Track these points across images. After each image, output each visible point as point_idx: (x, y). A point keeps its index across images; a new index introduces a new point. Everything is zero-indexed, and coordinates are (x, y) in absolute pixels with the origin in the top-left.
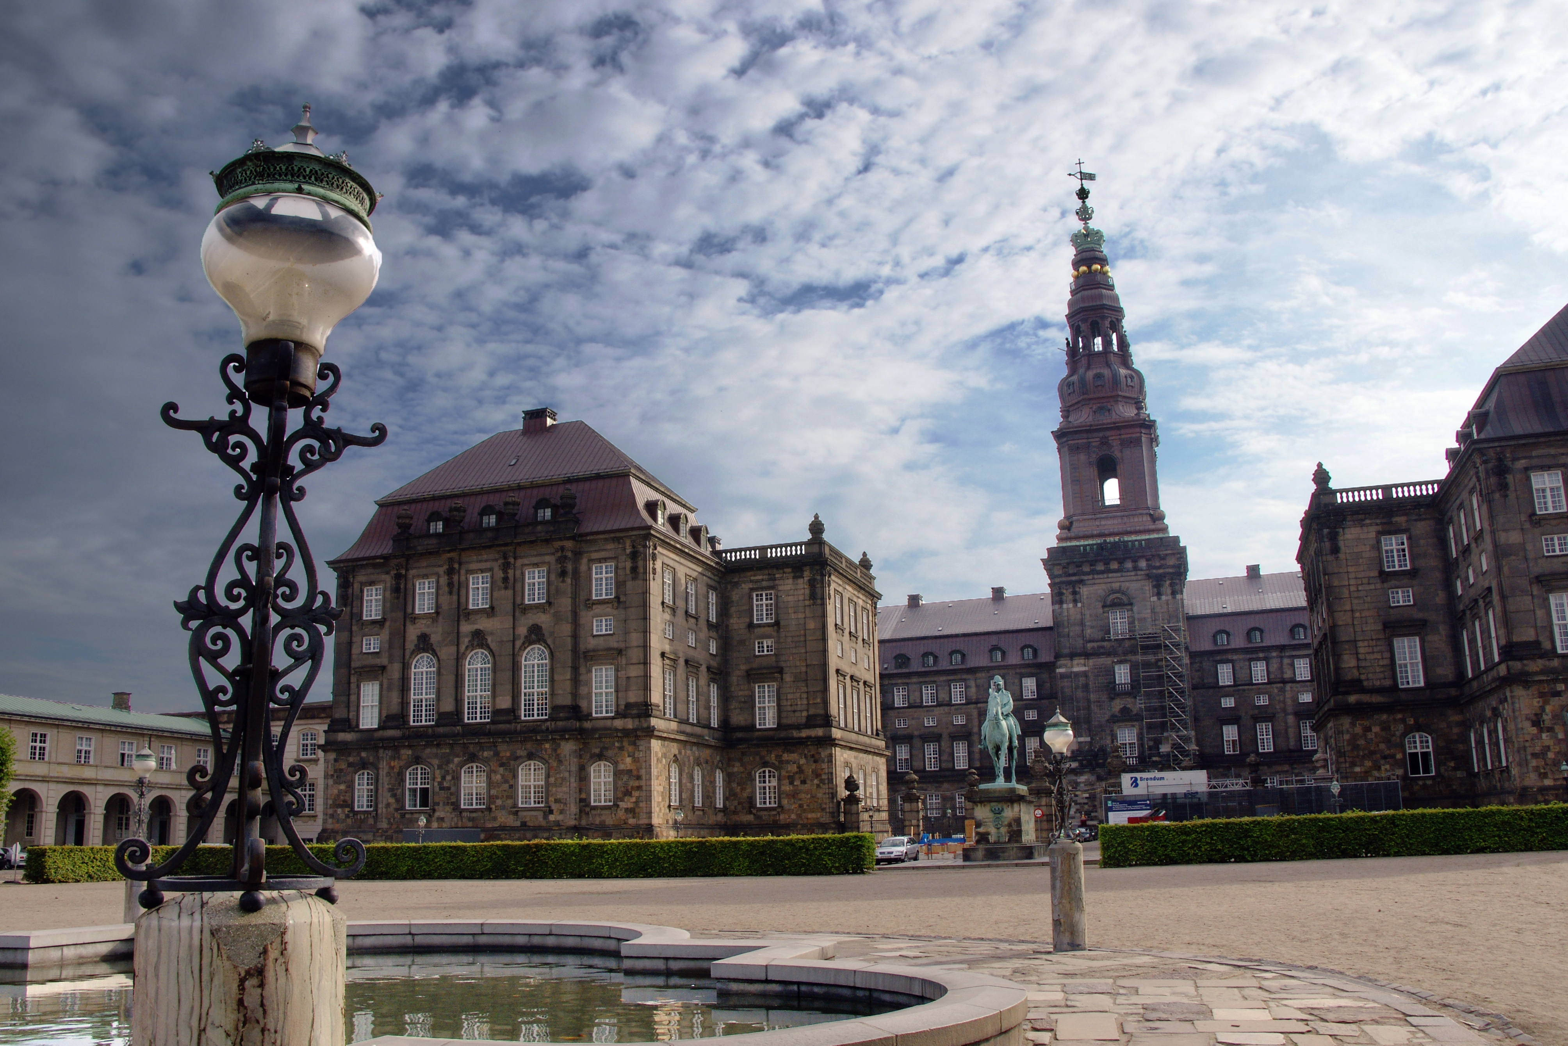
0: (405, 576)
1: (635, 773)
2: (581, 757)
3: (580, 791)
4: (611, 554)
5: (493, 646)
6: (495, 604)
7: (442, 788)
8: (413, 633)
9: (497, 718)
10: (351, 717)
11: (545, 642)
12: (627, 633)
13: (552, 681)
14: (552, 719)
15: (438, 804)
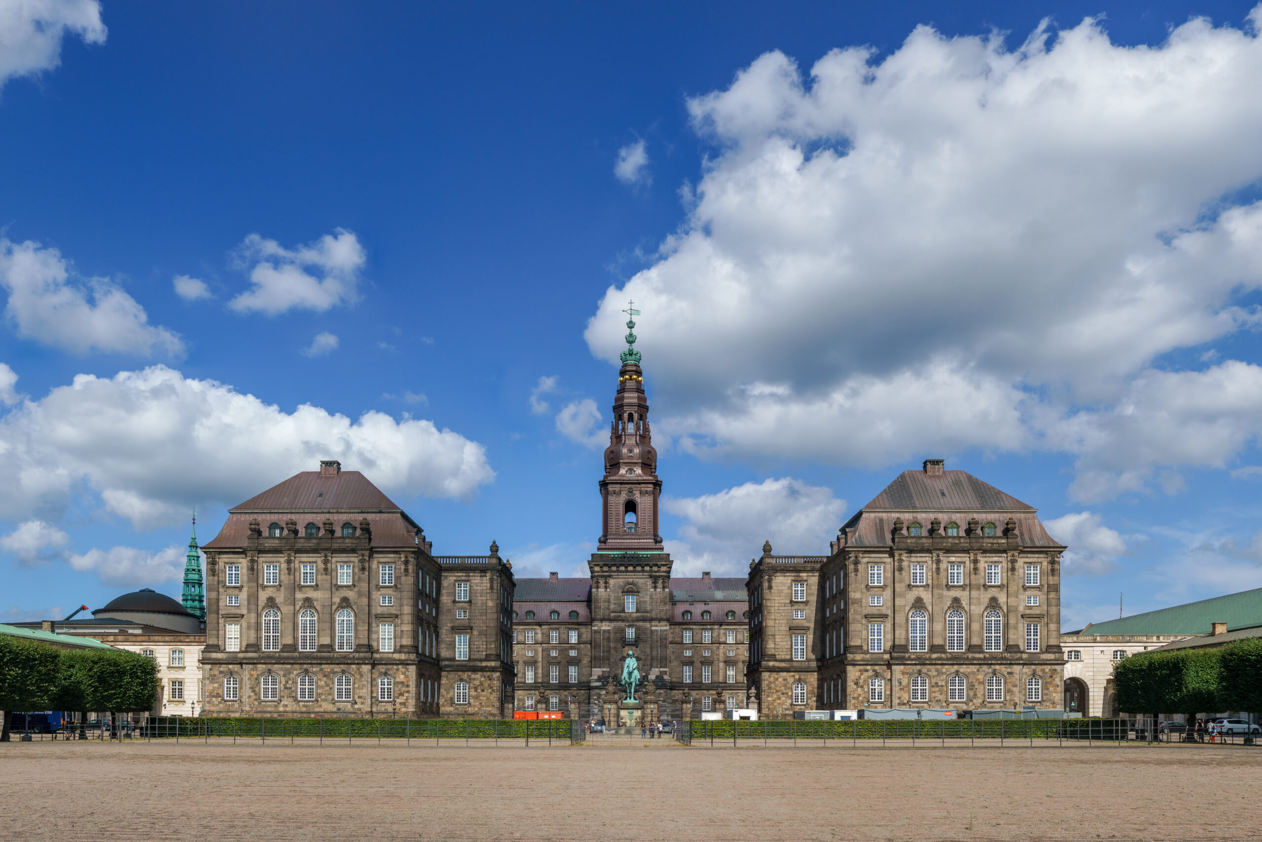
0: (257, 561)
1: (406, 683)
2: (372, 673)
3: (372, 692)
4: (392, 560)
5: (318, 608)
6: (319, 583)
7: (286, 688)
8: (263, 596)
9: (321, 650)
10: (220, 643)
11: (351, 608)
12: (401, 606)
13: (356, 630)
14: (356, 651)
15: (283, 697)
